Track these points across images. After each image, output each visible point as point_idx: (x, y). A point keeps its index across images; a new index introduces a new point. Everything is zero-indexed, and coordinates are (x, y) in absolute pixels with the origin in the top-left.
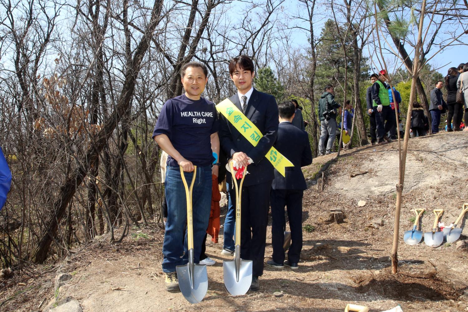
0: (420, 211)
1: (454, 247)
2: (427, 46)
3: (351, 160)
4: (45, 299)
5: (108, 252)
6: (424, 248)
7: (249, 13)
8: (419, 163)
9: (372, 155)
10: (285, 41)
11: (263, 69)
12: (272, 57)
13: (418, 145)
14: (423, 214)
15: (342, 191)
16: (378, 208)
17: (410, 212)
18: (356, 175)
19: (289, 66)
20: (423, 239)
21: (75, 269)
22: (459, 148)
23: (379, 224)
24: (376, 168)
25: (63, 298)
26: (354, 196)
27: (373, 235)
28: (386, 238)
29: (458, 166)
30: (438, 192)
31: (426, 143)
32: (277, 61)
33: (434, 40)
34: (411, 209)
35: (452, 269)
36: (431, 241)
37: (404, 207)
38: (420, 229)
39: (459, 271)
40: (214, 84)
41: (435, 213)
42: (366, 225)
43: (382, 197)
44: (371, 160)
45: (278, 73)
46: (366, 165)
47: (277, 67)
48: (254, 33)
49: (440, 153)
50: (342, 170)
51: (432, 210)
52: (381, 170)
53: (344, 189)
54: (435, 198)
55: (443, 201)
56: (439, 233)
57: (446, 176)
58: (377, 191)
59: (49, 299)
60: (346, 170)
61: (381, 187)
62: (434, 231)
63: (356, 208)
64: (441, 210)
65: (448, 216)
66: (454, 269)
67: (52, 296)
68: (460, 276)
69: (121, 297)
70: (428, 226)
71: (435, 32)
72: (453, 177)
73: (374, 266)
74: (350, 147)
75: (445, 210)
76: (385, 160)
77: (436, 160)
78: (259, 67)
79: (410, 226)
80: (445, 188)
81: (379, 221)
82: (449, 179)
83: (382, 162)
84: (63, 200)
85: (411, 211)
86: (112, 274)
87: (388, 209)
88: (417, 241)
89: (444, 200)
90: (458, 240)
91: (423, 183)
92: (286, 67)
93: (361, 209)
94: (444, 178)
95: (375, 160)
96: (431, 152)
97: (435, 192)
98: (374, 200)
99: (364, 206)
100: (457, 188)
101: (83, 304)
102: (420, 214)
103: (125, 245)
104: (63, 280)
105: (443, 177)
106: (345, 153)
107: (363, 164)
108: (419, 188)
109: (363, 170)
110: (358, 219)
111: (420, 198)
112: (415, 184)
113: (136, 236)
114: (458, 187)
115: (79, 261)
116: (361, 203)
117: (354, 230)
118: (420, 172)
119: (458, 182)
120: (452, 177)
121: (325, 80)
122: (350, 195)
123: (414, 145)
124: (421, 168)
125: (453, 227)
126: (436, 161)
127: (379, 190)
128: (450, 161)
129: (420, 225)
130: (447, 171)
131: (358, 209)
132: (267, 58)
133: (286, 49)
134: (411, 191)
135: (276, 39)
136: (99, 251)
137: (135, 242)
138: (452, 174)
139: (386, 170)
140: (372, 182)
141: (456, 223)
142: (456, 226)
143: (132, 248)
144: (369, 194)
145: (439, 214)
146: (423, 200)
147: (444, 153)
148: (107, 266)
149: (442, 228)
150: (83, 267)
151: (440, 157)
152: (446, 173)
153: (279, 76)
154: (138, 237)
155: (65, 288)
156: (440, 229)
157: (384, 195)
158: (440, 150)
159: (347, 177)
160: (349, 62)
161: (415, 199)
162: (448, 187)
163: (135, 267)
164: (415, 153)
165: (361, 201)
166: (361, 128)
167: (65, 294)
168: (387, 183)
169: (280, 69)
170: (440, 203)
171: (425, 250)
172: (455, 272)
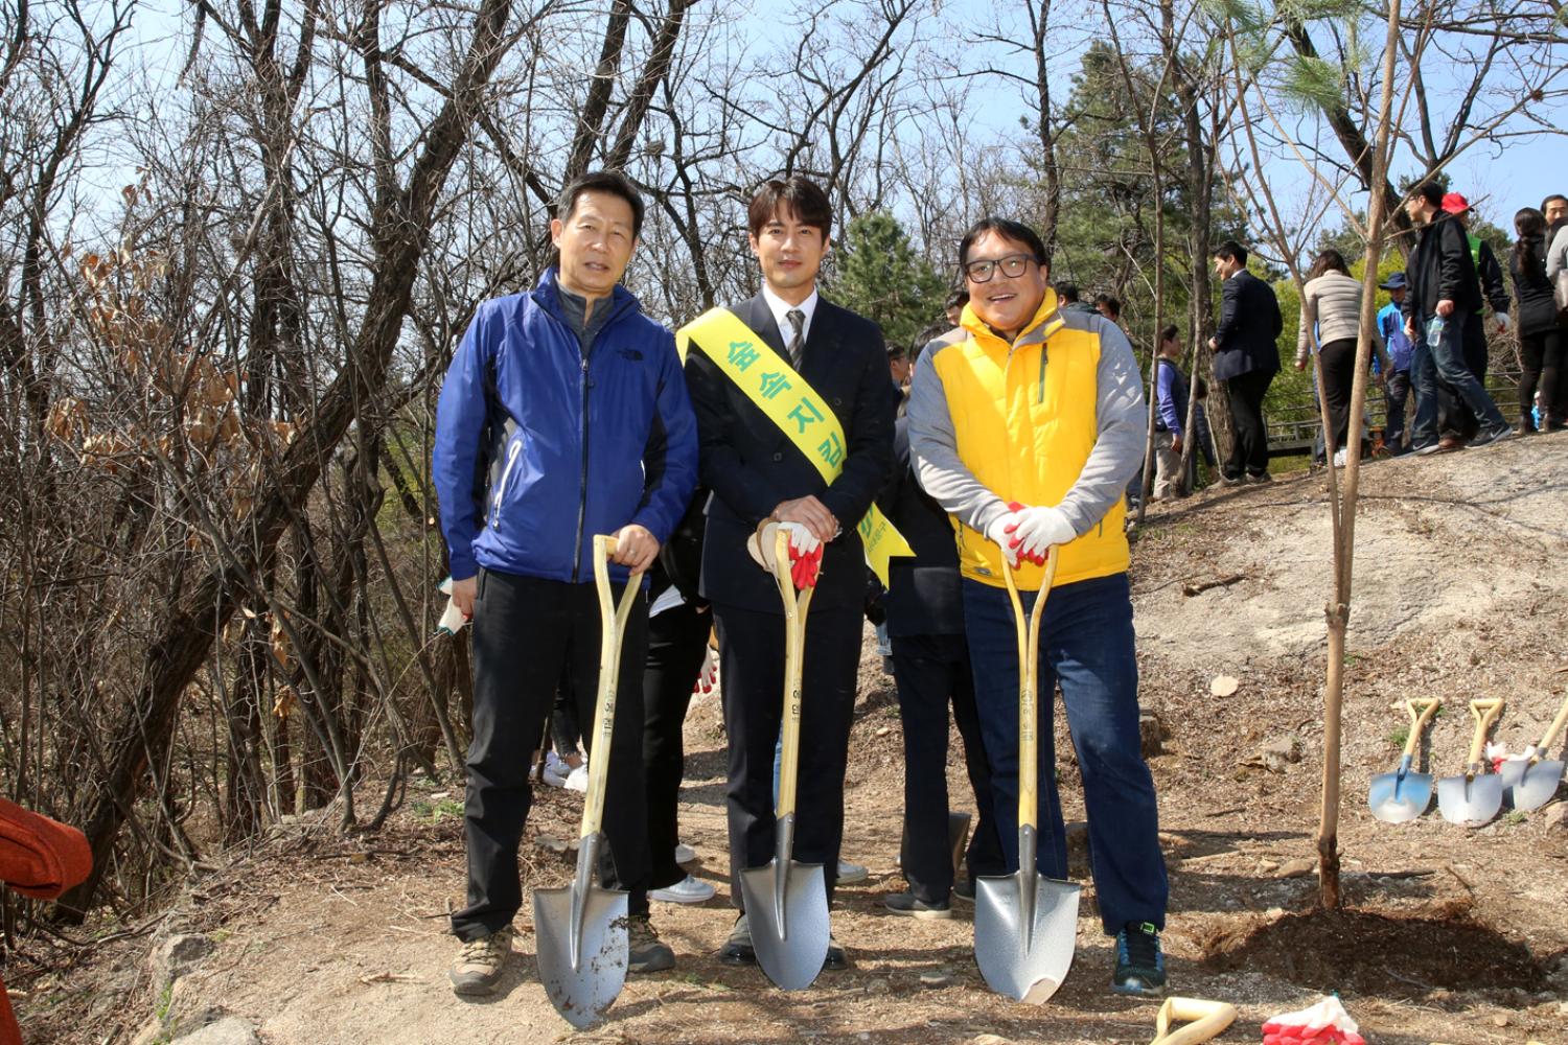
0: (1425, 707)
1: (1539, 825)
2: (1445, 135)
3: (1184, 535)
4: (119, 1030)
5: (338, 865)
6: (1439, 830)
7: (820, 18)
8: (1418, 543)
9: (1257, 518)
10: (945, 115)
11: (868, 216)
12: (901, 173)
13: (1414, 480)
14: (1433, 717)
15: (1154, 643)
16: (1282, 700)
17: (1389, 711)
18: (1204, 588)
19: (961, 206)
20: (1433, 803)
21: (226, 919)
22: (1553, 486)
23: (1285, 756)
24: (1272, 562)
25: (188, 1016)
26: (1199, 660)
27: (1263, 792)
28: (1310, 801)
29: (1551, 550)
30: (1485, 639)
31: (1443, 470)
32: (920, 190)
33: (1468, 113)
34: (1395, 700)
35: (1528, 893)
36: (1460, 808)
37: (1370, 696)
38: (1424, 768)
39: (1549, 899)
40: (693, 274)
41: (1476, 713)
42: (1238, 760)
43: (1295, 662)
44: (1254, 536)
45: (924, 230)
46: (1239, 553)
47: (919, 209)
48: (837, 89)
49: (1492, 507)
50: (1154, 572)
51: (1466, 703)
52: (1289, 569)
53: (1163, 636)
54: (1475, 661)
55: (1503, 672)
56: (1490, 779)
57: (1514, 583)
58: (1276, 641)
59: (134, 1028)
60: (1169, 572)
61: (1291, 628)
62: (1470, 772)
63: (1204, 704)
64: (1496, 702)
65: (1518, 719)
66: (1533, 895)
67: (142, 1019)
68: (1552, 917)
69: (395, 1006)
70: (1450, 756)
71: (1470, 85)
72: (1537, 586)
73: (1265, 894)
74: (1182, 491)
75: (1509, 700)
76: (1303, 532)
77: (1478, 529)
78: (852, 209)
79: (1391, 759)
80: (1510, 626)
81: (1285, 744)
82: (1522, 596)
83: (1292, 540)
84: (160, 690)
85: (1393, 706)
86: (357, 932)
87: (1316, 702)
88: (1416, 808)
89: (1503, 668)
90: (1551, 802)
91: (1435, 612)
92: (952, 212)
93: (1220, 704)
94: (1505, 591)
95: (1269, 533)
96: (1459, 502)
97: (1474, 640)
98: (1268, 674)
99: (1234, 694)
100: (1549, 624)
101: (265, 1029)
102: (1423, 715)
103: (395, 840)
104: (184, 958)
105: (1501, 589)
106: (1165, 512)
107: (1228, 549)
108: (1421, 627)
109: (1228, 571)
110: (1213, 740)
111: (1425, 663)
112: (1407, 614)
113: (429, 812)
114: (1554, 622)
115: (235, 895)
116: (1222, 686)
117: (1197, 781)
118: (1422, 573)
119: (1553, 604)
120: (1532, 589)
121: (1090, 255)
122: (1183, 657)
123: (1402, 480)
124: (1427, 559)
125: (1536, 758)
126: (1478, 535)
127: (1282, 638)
128: (1526, 533)
129: (1425, 755)
130: (1516, 566)
131: (1213, 707)
132: (883, 177)
133: (950, 146)
134: (1393, 638)
135: (914, 111)
136: (302, 863)
137: (428, 830)
138: (1533, 578)
139: (1305, 566)
140: (1259, 612)
141: (1543, 745)
142: (1544, 752)
143: (421, 850)
144: (1248, 652)
145: (1488, 713)
146: (1435, 670)
147: (1505, 505)
148: (335, 909)
149: (1499, 763)
150: (249, 913)
151: (1490, 518)
152: (1512, 575)
153: (927, 242)
154: (437, 814)
155: (194, 981)
156: (1491, 767)
157: (1302, 656)
158: (1490, 496)
159: (1171, 595)
160: (1171, 190)
161: (1408, 666)
162: (1518, 623)
163: (435, 911)
164: (1406, 506)
165: (1221, 676)
166: (1222, 425)
167: (194, 1003)
168: (1309, 612)
169: (929, 218)
170: (1492, 678)
171: (1439, 839)
172: (1534, 903)
